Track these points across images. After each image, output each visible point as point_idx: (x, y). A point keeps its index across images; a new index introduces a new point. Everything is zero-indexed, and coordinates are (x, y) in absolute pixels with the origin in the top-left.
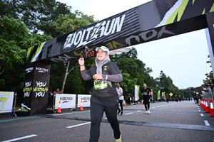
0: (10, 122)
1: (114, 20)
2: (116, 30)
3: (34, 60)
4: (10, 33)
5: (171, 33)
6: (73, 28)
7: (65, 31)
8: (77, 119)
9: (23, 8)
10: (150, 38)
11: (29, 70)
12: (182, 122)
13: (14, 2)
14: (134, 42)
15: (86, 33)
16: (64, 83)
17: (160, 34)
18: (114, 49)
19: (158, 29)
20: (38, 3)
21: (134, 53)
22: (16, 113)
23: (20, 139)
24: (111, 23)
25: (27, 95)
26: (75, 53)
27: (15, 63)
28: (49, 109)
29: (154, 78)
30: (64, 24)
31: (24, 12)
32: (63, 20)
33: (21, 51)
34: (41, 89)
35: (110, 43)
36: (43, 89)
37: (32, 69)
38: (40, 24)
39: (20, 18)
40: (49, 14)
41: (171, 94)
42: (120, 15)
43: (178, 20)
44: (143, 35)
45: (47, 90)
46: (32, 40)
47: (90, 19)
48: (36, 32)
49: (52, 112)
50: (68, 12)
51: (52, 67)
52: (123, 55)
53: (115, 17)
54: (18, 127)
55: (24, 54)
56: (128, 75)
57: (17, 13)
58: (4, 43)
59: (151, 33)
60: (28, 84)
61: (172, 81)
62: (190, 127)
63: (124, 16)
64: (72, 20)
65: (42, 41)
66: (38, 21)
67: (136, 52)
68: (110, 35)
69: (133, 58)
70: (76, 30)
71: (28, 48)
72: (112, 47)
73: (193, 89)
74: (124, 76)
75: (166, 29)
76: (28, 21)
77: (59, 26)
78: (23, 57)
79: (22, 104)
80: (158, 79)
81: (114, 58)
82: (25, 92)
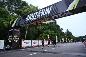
0: (3, 54)
2: (48, 13)
3: (13, 26)
4: (2, 15)
6: (29, 12)
7: (26, 13)
8: (31, 51)
9: (7, 3)
11: (11, 30)
12: (78, 52)
13: (4, 1)
14: (56, 18)
16: (26, 35)
17: (67, 14)
18: (47, 21)
20: (14, 1)
21: (55, 22)
22: (5, 49)
25: (10, 41)
26: (31, 23)
27: (4, 27)
28: (19, 46)
29: (64, 33)
30: (25, 10)
31: (8, 5)
34: (16, 38)
36: (17, 39)
37: (12, 30)
38: (15, 10)
39: (6, 8)
41: (72, 39)
42: (49, 6)
43: (75, 8)
44: (60, 15)
45: (19, 39)
46: (12, 17)
47: (36, 8)
48: (13, 14)
49: (21, 48)
50: (27, 5)
51: (21, 29)
52: (51, 23)
53: (47, 7)
55: (8, 23)
56: (53, 31)
57: (5, 6)
59: (63, 14)
60: (10, 36)
61: (72, 34)
62: (82, 54)
63: (51, 7)
64: (29, 9)
65: (16, 18)
66: (14, 9)
68: (46, 15)
69: (55, 24)
70: (31, 13)
71: (10, 21)
72: (46, 20)
73: (81, 37)
74: (51, 32)
75: (70, 12)
76: (10, 9)
77: (23, 11)
78: (8, 25)
79: (8, 45)
80: (66, 33)
81: (47, 24)
82: (9, 40)
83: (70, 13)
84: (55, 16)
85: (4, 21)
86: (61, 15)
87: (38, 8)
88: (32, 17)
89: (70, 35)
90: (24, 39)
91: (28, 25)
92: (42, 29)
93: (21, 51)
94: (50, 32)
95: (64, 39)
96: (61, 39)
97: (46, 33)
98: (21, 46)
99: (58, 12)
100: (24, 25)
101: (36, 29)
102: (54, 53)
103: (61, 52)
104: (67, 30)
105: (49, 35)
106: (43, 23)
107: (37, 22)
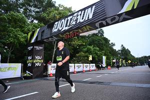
0: (20, 84)
1: (87, 10)
2: (88, 17)
3: (33, 41)
4: (16, 23)
6: (58, 17)
7: (52, 20)
9: (23, 5)
10: (113, 22)
11: (30, 48)
14: (102, 26)
15: (68, 20)
16: (53, 56)
18: (88, 31)
19: (120, 15)
21: (102, 33)
22: (23, 77)
23: (28, 95)
24: (84, 12)
25: (29, 65)
26: (60, 35)
27: (20, 44)
30: (52, 15)
31: (24, 8)
32: (50, 12)
33: (24, 35)
34: (38, 61)
35: (84, 27)
36: (40, 61)
37: (32, 47)
38: (35, 16)
39: (22, 12)
40: (41, 8)
41: (130, 62)
42: (91, 6)
43: (135, 7)
44: (109, 20)
46: (31, 27)
47: (69, 10)
48: (32, 21)
50: (54, 6)
51: (45, 45)
52: (94, 34)
53: (88, 8)
54: (25, 87)
55: (25, 37)
56: (98, 48)
57: (19, 9)
58: (12, 30)
59: (115, 18)
60: (30, 58)
61: (130, 52)
63: (94, 7)
64: (57, 12)
65: (37, 27)
66: (33, 14)
67: (103, 32)
68: (85, 21)
69: (101, 36)
70: (60, 19)
71: (28, 33)
72: (86, 30)
73: (146, 57)
74: (95, 50)
75: (126, 15)
76: (27, 14)
77: (48, 16)
78: (25, 39)
79: (27, 72)
80: (119, 51)
81: (87, 37)
82: (28, 63)
84: (100, 22)
85: (20, 33)
86: (112, 20)
87: (73, 10)
88: (62, 25)
89: (127, 55)
91: (56, 39)
92: (80, 46)
93: (47, 80)
94: (92, 49)
97: (85, 52)
99: (106, 15)
101: (70, 45)
103: (110, 82)
104: (122, 45)
105: (92, 54)
106: (81, 35)
107: (71, 33)
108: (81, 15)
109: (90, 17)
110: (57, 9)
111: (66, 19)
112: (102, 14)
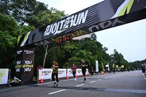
0: (6, 91)
1: (80, 14)
3: (22, 45)
4: (4, 26)
5: (122, 22)
6: (50, 20)
7: (44, 23)
8: (54, 87)
9: (13, 6)
11: (19, 52)
12: (133, 88)
13: (6, 3)
14: (95, 30)
15: (60, 24)
16: (45, 61)
17: (114, 23)
18: (81, 35)
19: (113, 20)
21: (95, 37)
22: (10, 84)
25: (18, 70)
26: (52, 39)
27: (8, 47)
28: (34, 79)
29: (110, 55)
30: (43, 18)
31: (14, 10)
32: (42, 15)
33: (13, 38)
35: (77, 31)
36: (30, 66)
37: (21, 51)
38: (26, 18)
39: (11, 14)
40: (32, 10)
41: (123, 66)
42: (84, 11)
43: (128, 13)
44: (102, 25)
45: (33, 66)
46: (21, 30)
47: (62, 14)
48: (23, 24)
49: (36, 82)
51: (36, 49)
52: (86, 39)
53: (81, 12)
55: (14, 40)
56: (91, 53)
57: (8, 10)
59: (108, 23)
60: (19, 63)
61: (123, 57)
63: (87, 11)
64: (49, 15)
65: (28, 31)
66: (24, 16)
68: (78, 25)
69: (93, 40)
70: (52, 23)
71: (18, 36)
72: (79, 34)
73: (138, 62)
74: (88, 54)
75: (119, 20)
76: (17, 16)
77: (40, 19)
78: (14, 43)
79: (15, 78)
80: (112, 55)
81: (80, 41)
82: (17, 68)
83: (120, 22)
85: (8, 36)
86: (105, 25)
87: (65, 14)
88: (54, 28)
89: (120, 59)
90: (42, 66)
91: (48, 42)
92: (72, 50)
93: (37, 86)
94: (85, 53)
95: (110, 66)
96: (105, 65)
98: (36, 79)
99: (99, 20)
100: (41, 42)
101: (62, 49)
102: (93, 89)
103: (104, 88)
104: (115, 50)
106: (74, 39)
107: (63, 37)
108: (74, 19)
109: (84, 22)
110: (49, 12)
111: (59, 23)
112: (96, 19)
